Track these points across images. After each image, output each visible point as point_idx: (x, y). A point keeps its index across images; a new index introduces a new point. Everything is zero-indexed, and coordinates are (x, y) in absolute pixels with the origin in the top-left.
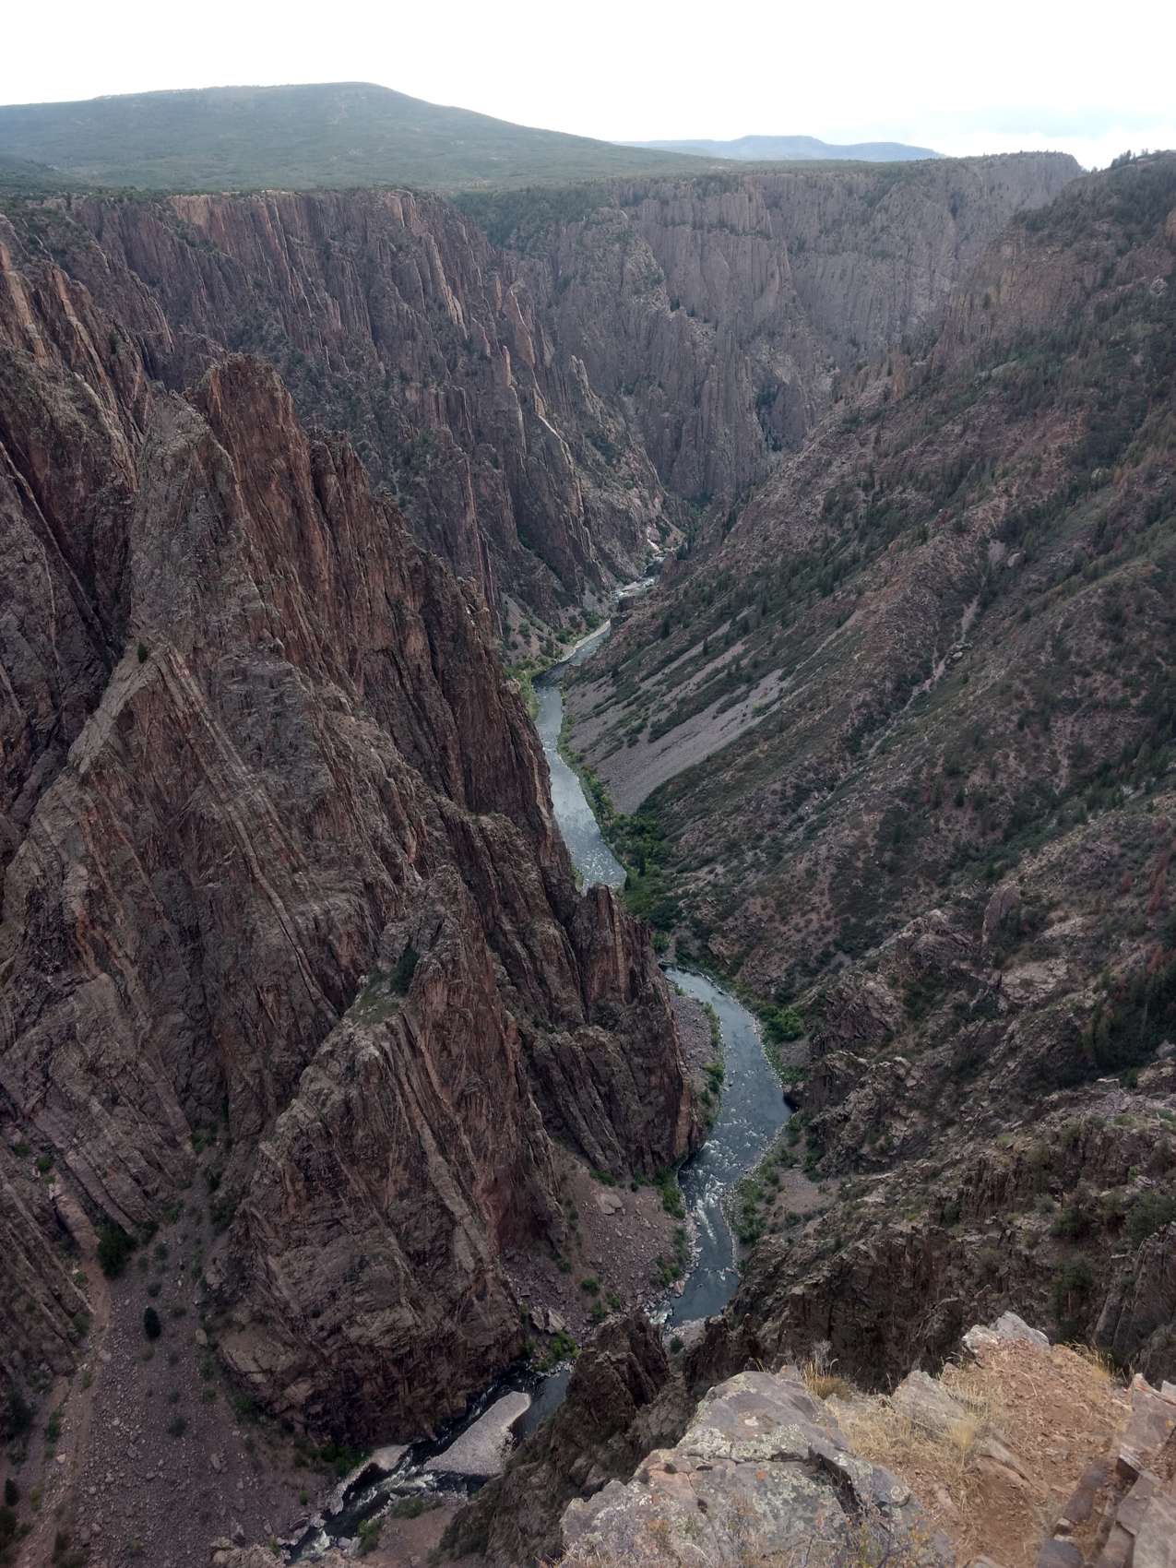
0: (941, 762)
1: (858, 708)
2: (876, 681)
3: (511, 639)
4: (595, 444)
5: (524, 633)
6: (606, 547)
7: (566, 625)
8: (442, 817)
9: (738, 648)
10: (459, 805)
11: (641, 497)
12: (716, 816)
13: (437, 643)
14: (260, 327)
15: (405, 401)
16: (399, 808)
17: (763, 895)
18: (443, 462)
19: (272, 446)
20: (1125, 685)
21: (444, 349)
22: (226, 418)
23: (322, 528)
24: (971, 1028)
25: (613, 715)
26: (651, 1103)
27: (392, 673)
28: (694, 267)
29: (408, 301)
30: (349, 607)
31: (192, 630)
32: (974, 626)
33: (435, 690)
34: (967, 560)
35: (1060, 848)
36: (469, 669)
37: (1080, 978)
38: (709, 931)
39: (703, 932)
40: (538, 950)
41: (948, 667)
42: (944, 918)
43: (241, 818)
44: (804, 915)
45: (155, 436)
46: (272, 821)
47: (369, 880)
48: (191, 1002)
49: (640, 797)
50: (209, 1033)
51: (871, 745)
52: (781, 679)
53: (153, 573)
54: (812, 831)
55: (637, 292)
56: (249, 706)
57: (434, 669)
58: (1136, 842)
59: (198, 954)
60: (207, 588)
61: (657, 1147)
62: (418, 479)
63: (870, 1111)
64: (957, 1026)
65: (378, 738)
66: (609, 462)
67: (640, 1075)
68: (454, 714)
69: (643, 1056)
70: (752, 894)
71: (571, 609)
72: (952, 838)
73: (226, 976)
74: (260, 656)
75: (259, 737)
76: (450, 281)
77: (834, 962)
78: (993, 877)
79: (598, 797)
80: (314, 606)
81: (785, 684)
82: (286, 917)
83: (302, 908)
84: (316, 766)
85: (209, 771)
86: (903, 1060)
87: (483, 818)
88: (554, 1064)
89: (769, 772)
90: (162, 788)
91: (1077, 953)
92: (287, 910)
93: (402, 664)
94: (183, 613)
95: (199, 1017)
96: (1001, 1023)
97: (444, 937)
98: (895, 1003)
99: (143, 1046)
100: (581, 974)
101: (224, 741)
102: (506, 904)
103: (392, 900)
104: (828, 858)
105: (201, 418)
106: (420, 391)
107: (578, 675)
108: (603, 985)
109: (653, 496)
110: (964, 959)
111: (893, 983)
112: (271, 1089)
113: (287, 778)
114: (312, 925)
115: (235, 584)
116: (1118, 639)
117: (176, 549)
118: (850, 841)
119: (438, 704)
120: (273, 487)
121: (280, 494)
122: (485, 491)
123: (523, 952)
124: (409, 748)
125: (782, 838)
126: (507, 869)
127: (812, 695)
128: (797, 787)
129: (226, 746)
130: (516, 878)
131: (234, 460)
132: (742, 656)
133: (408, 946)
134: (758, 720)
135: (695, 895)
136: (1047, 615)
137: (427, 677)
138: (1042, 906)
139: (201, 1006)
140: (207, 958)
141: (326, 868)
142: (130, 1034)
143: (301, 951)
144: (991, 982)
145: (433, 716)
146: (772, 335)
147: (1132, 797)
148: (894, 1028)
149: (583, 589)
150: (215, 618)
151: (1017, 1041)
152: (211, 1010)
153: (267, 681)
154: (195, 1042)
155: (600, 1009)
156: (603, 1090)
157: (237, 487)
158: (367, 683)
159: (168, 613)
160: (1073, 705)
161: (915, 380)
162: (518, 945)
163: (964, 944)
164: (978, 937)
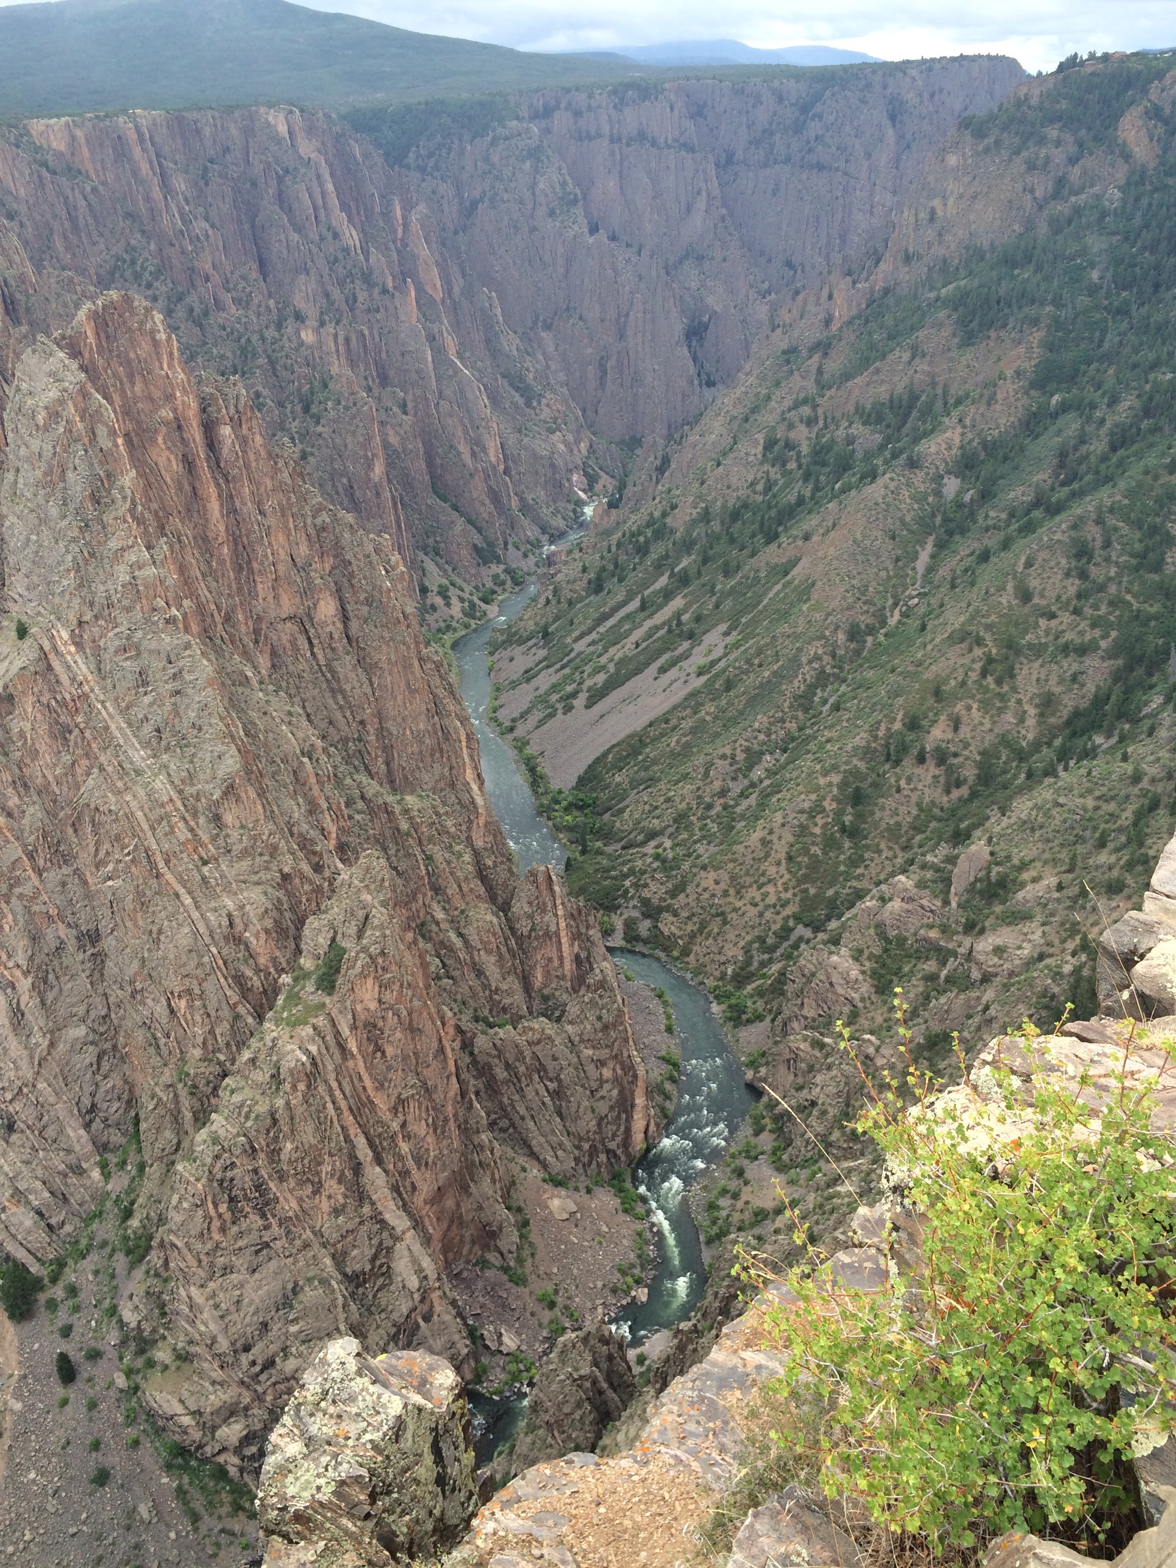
0: (899, 717)
1: (810, 662)
2: (827, 633)
3: (429, 602)
4: (511, 385)
5: (443, 593)
6: (529, 497)
7: (489, 584)
8: (363, 797)
9: (678, 602)
10: (381, 784)
11: (565, 442)
12: (662, 785)
13: (348, 607)
14: (133, 262)
15: (302, 344)
16: (316, 791)
17: (716, 868)
18: (347, 408)
19: (157, 394)
20: (1094, 626)
21: (341, 284)
22: (101, 363)
23: (218, 485)
24: (943, 1000)
25: (545, 680)
26: (603, 1098)
27: (303, 643)
28: (612, 184)
29: (298, 229)
30: (251, 571)
31: (76, 601)
32: (930, 570)
33: (349, 660)
34: (920, 498)
35: (1030, 804)
36: (386, 635)
37: (1057, 942)
38: (660, 910)
39: (652, 911)
40: (474, 939)
41: (903, 614)
42: (910, 884)
43: (142, 808)
44: (759, 888)
45: (24, 386)
46: (177, 810)
47: (286, 870)
48: (93, 1014)
49: (580, 768)
50: (115, 1047)
51: (825, 702)
52: (727, 634)
53: (28, 540)
54: (765, 796)
55: (552, 213)
56: (145, 683)
57: (348, 637)
58: (1112, 793)
59: (99, 959)
60: (92, 555)
61: (612, 1145)
62: (319, 429)
63: (838, 1094)
64: (927, 998)
65: (290, 714)
66: (528, 405)
67: (591, 1068)
68: (371, 684)
69: (594, 1047)
70: (704, 868)
71: (493, 566)
72: (914, 798)
73: (132, 982)
74: (154, 628)
75: (156, 719)
76: (344, 207)
77: (794, 937)
78: (960, 838)
79: (532, 770)
80: (212, 572)
81: (730, 639)
82: (196, 915)
83: (213, 904)
84: (220, 748)
85: (103, 759)
86: (873, 1038)
87: (408, 798)
88: (496, 1061)
89: (717, 735)
90: (50, 778)
91: (1052, 915)
92: (198, 907)
93: (312, 632)
94: (65, 582)
95: (102, 1029)
96: (974, 994)
97: (373, 929)
98: (861, 977)
99: (40, 1065)
100: (522, 963)
101: (117, 726)
102: (437, 890)
103: (313, 891)
104: (783, 825)
105: (74, 365)
106: (317, 331)
107: (504, 638)
108: (547, 974)
109: (578, 442)
110: (931, 927)
111: (857, 955)
112: (186, 1102)
113: (192, 762)
114: (225, 922)
115: (122, 549)
116: (1083, 575)
117: (54, 512)
118: (806, 805)
119: (352, 675)
120: (160, 440)
121: (168, 448)
122: (393, 440)
123: (458, 942)
124: (324, 725)
125: (733, 807)
126: (437, 852)
127: (759, 652)
128: (747, 750)
129: (120, 729)
130: (449, 863)
131: (115, 411)
132: (685, 610)
133: (333, 940)
134: (703, 679)
135: (643, 872)
136: (1008, 555)
137: (341, 644)
138: (1014, 866)
139: (104, 1017)
140: (109, 964)
141: (240, 859)
142: (25, 1053)
143: (214, 950)
144: (961, 950)
145: (347, 687)
146: (700, 258)
147: (1105, 746)
148: (860, 1005)
149: (506, 544)
150: (102, 588)
151: (992, 1012)
152: (116, 1022)
153: (163, 656)
154: (99, 1058)
155: (546, 999)
156: (552, 1086)
157: (120, 441)
158: (274, 654)
159: (48, 584)
160: (1038, 650)
161: (859, 305)
162: (452, 935)
163: (932, 911)
164: (946, 902)
